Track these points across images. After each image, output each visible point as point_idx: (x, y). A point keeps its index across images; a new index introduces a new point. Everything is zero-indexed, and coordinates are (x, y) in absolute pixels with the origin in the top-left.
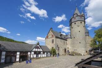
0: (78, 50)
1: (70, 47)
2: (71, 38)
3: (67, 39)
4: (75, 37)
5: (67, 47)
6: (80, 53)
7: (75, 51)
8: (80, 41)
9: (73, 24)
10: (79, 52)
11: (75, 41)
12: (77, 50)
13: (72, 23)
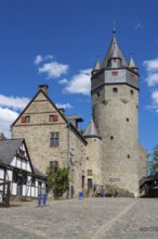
0: (123, 179)
1: (97, 171)
2: (100, 138)
3: (87, 140)
4: (115, 137)
5: (87, 168)
6: (129, 190)
7: (113, 183)
8: (128, 152)
9: (108, 89)
10: (127, 188)
11: (114, 150)
12: (119, 180)
13: (106, 87)
